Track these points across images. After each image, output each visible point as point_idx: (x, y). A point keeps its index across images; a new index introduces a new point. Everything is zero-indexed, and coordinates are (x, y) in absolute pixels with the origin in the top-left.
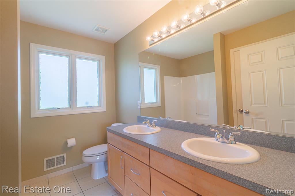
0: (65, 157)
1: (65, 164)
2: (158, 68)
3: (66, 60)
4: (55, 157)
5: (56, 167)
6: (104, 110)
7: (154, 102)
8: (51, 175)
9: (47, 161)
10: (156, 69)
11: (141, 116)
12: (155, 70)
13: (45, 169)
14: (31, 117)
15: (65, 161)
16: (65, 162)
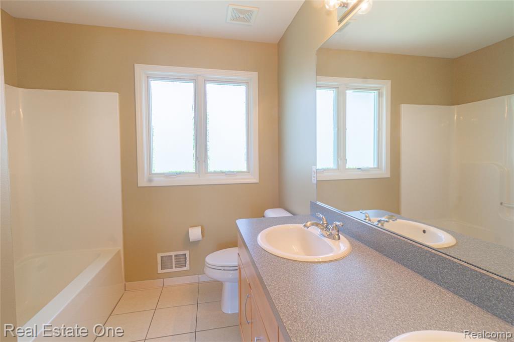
0: (188, 256)
1: (188, 268)
2: (386, 86)
3: (189, 87)
4: (173, 254)
5: (174, 270)
6: (255, 179)
7: (372, 166)
8: (168, 282)
9: (162, 257)
10: (378, 90)
11: (319, 203)
12: (376, 92)
13: (160, 271)
14: (139, 186)
15: (188, 262)
16: (188, 265)
